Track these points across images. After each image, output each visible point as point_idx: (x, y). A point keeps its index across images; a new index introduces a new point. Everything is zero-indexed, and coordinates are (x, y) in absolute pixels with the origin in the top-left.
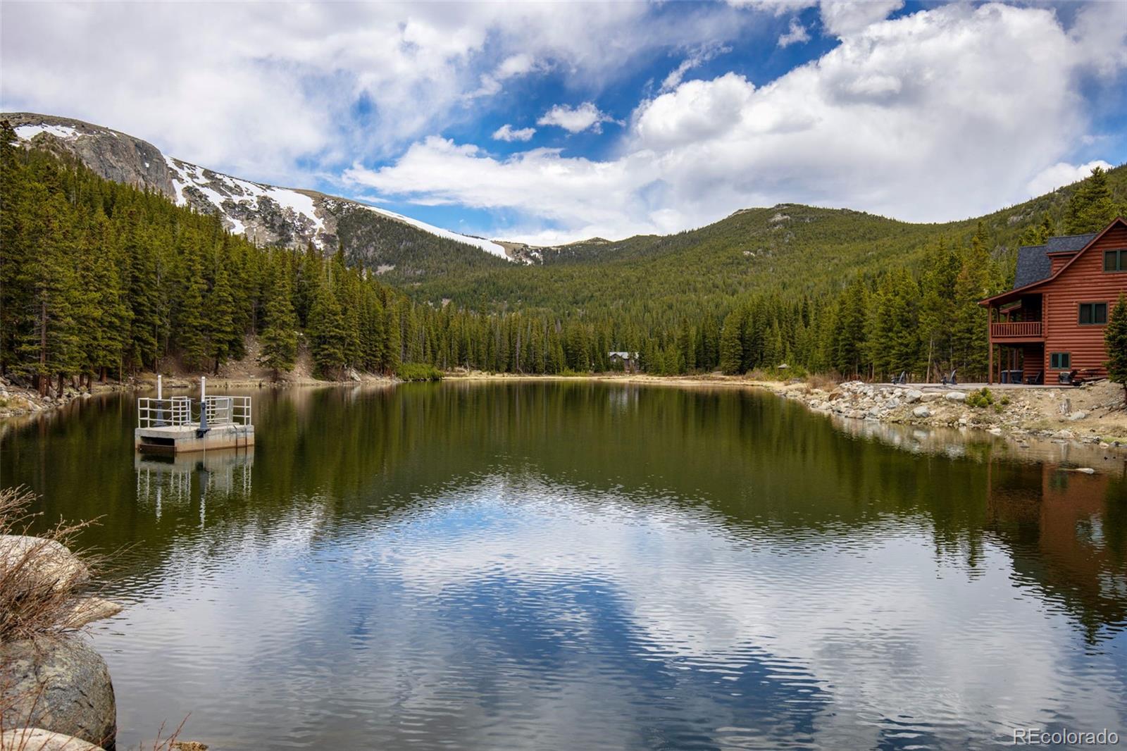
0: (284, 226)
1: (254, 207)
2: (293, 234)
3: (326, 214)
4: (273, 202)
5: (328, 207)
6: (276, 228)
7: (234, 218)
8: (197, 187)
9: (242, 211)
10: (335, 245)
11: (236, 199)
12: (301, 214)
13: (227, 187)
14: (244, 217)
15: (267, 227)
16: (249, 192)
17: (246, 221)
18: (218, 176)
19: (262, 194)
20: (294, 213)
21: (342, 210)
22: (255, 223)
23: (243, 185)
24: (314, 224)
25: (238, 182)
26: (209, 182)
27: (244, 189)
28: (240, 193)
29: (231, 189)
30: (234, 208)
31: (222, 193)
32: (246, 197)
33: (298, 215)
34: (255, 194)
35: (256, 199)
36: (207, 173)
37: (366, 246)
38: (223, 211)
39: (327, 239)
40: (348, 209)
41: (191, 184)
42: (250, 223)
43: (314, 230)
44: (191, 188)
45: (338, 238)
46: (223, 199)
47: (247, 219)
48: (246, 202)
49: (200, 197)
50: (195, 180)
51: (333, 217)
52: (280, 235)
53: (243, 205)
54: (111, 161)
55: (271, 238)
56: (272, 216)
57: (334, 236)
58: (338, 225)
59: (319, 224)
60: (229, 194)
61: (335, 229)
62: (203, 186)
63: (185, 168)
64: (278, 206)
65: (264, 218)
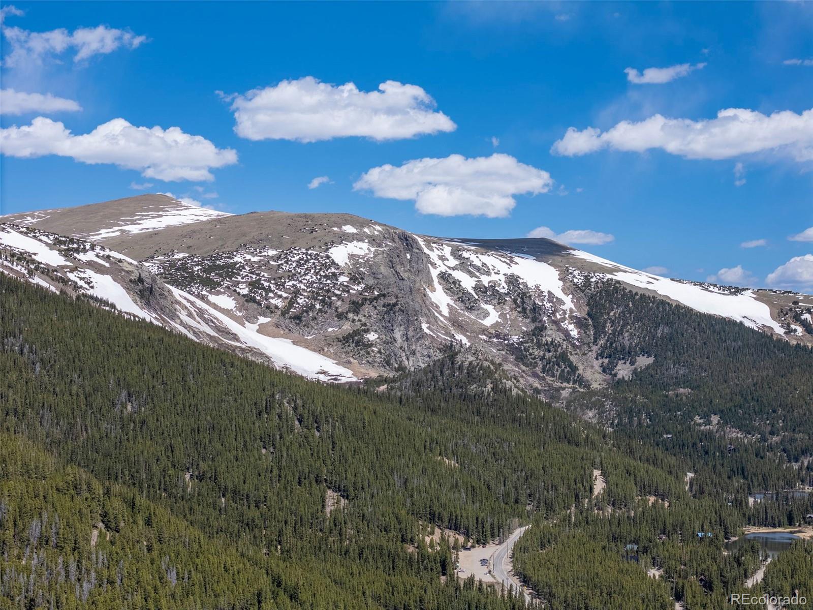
0: (536, 309)
1: (503, 288)
2: (545, 319)
3: (574, 289)
4: (521, 281)
5: (575, 280)
6: (528, 312)
7: (486, 303)
8: (449, 271)
9: (493, 295)
10: (589, 331)
11: (485, 280)
12: (549, 292)
13: (474, 266)
14: (495, 301)
15: (519, 312)
16: (496, 271)
17: (498, 306)
18: (465, 255)
19: (509, 272)
20: (542, 292)
21: (590, 285)
22: (507, 308)
23: (489, 262)
24: (564, 304)
25: (482, 259)
26: (457, 262)
27: (491, 267)
28: (488, 273)
29: (478, 269)
30: (485, 292)
31: (472, 274)
32: (494, 277)
33: (546, 294)
34: (502, 272)
35: (503, 278)
36: (457, 254)
37: (621, 333)
38: (477, 297)
39: (580, 323)
40: (597, 283)
41: (443, 269)
42: (502, 309)
43: (565, 312)
44: (445, 274)
45: (591, 322)
46: (473, 282)
47: (499, 303)
48: (495, 282)
49: (454, 283)
50: (446, 262)
51: (582, 294)
52: (534, 320)
53: (493, 287)
55: (526, 325)
56: (522, 298)
57: (586, 319)
58: (588, 304)
59: (568, 303)
60: (478, 274)
61: (586, 309)
62: (454, 269)
63: (435, 249)
64: (525, 285)
65: (515, 301)
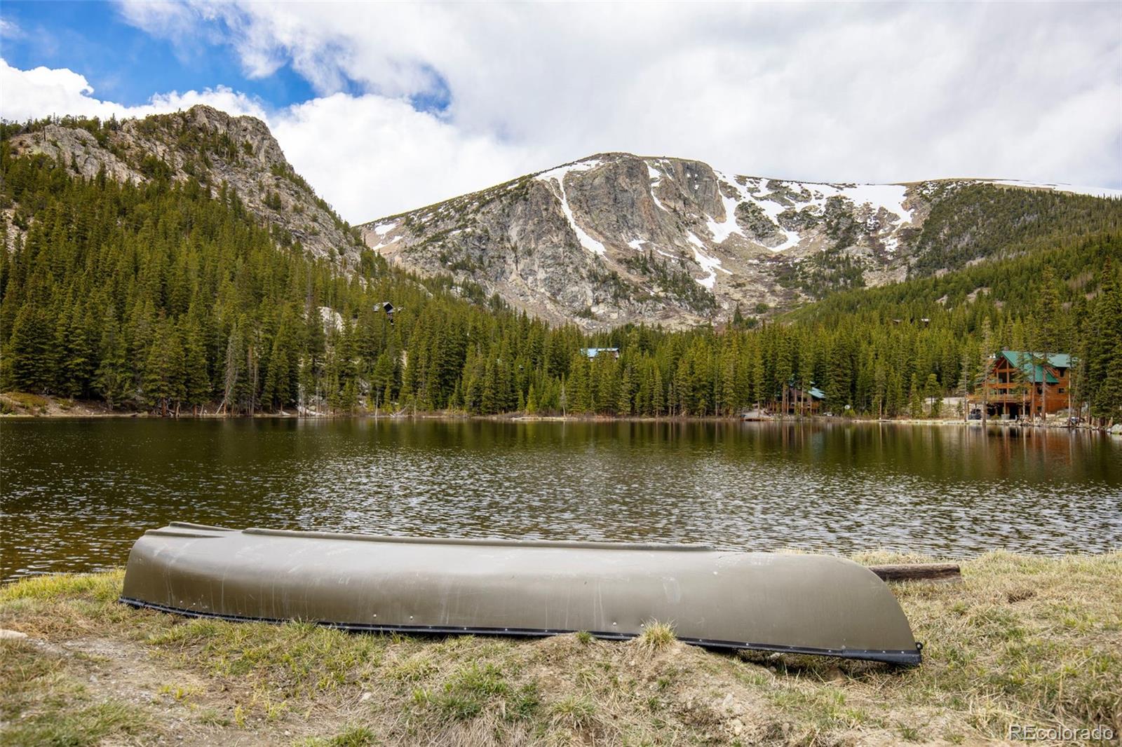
0: (853, 227)
1: (819, 212)
2: (861, 236)
3: (918, 203)
4: (846, 202)
5: (925, 192)
6: (841, 232)
7: (789, 230)
8: (754, 201)
9: (802, 219)
11: (799, 207)
12: (880, 209)
13: (791, 194)
14: (803, 226)
15: (830, 234)
16: (818, 196)
17: (804, 232)
18: (784, 184)
19: (834, 195)
20: (871, 210)
21: (942, 193)
22: (815, 232)
23: (812, 189)
24: (897, 219)
25: (805, 186)
26: (771, 193)
27: (813, 193)
28: (807, 199)
29: (795, 196)
30: (792, 218)
31: (783, 202)
32: (812, 202)
33: (875, 211)
34: (825, 196)
35: (824, 202)
36: (773, 184)
37: (961, 234)
38: (777, 223)
40: (951, 190)
41: (748, 199)
42: (808, 233)
43: (893, 227)
44: (747, 204)
45: (922, 232)
46: (780, 209)
47: (806, 228)
48: (811, 208)
49: (754, 212)
50: (755, 194)
51: (928, 205)
52: (845, 240)
53: (805, 213)
54: (623, 185)
55: (828, 246)
56: (839, 219)
57: (918, 230)
58: (931, 213)
59: (905, 218)
60: (793, 202)
61: (925, 220)
62: (761, 199)
63: (747, 183)
64: (850, 205)
65: (828, 223)
